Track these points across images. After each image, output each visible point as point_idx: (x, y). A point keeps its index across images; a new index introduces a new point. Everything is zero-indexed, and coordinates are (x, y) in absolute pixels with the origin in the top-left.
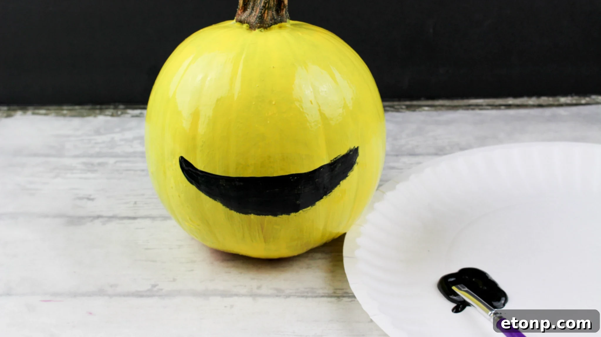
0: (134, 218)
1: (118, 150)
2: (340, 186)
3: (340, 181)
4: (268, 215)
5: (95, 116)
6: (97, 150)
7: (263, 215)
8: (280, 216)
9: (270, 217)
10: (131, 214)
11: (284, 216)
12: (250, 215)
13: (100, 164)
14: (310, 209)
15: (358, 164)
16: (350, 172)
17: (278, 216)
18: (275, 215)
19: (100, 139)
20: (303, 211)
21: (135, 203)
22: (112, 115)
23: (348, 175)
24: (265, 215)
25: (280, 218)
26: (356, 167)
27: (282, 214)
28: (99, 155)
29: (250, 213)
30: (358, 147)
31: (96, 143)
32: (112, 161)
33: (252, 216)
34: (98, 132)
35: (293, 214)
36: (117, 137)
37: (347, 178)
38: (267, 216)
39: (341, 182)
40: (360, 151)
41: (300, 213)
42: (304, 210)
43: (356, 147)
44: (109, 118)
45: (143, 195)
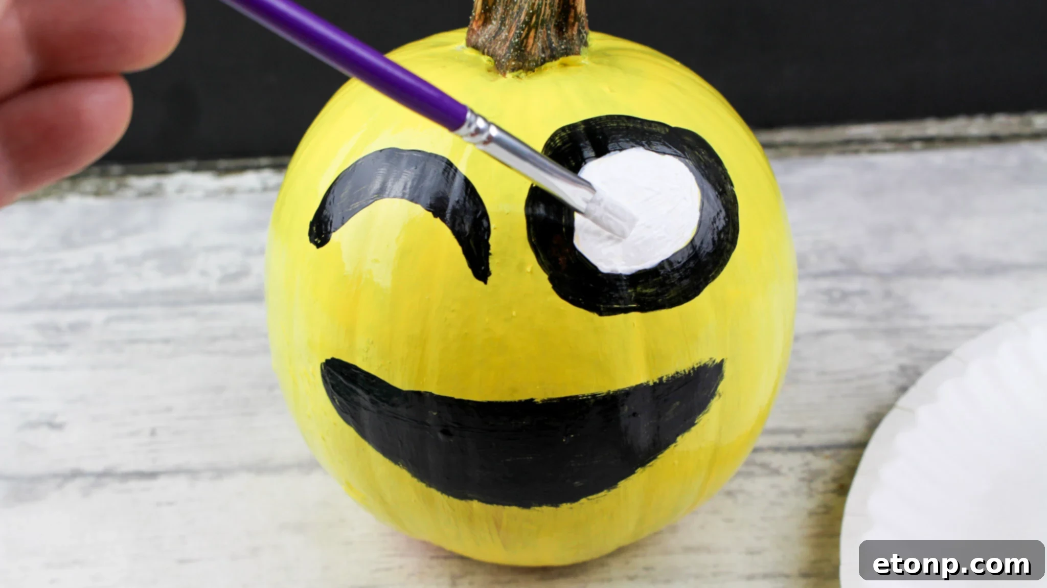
0: (152, 475)
1: (111, 289)
2: (675, 446)
3: (678, 435)
4: (510, 505)
5: (61, 198)
6: (66, 288)
7: (498, 504)
8: (537, 508)
9: (514, 510)
10: (146, 466)
11: (547, 510)
12: (470, 502)
13: (75, 328)
14: (605, 495)
15: (720, 396)
16: (701, 415)
17: (532, 508)
18: (525, 503)
19: (72, 258)
20: (588, 499)
21: (153, 433)
22: (97, 194)
23: (696, 422)
24: (504, 504)
25: (538, 511)
26: (715, 405)
27: (540, 505)
28: (72, 303)
29: (471, 499)
30: (722, 361)
31: (66, 271)
32: (98, 316)
33: (476, 504)
34: (67, 242)
35: (565, 507)
36: (109, 252)
37: (694, 429)
38: (507, 507)
39: (679, 439)
40: (727, 370)
41: (582, 504)
42: (590, 497)
43: (718, 361)
44: (91, 201)
45: (169, 409)
